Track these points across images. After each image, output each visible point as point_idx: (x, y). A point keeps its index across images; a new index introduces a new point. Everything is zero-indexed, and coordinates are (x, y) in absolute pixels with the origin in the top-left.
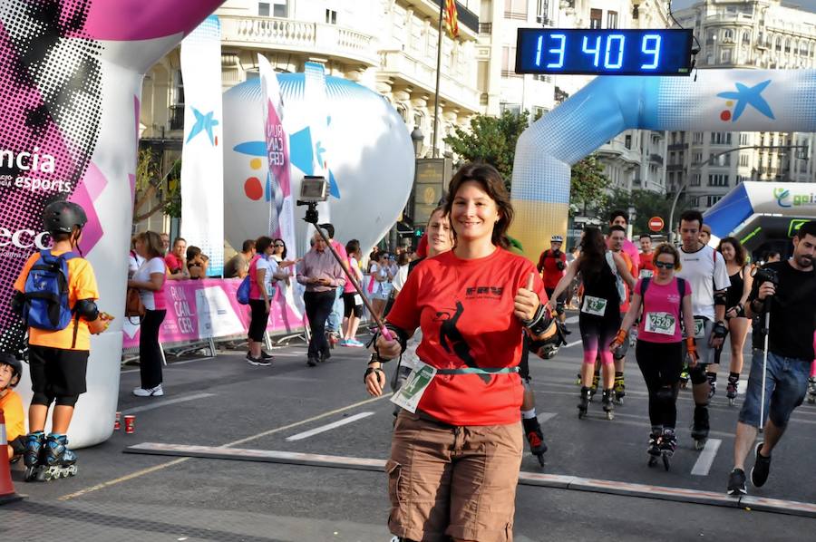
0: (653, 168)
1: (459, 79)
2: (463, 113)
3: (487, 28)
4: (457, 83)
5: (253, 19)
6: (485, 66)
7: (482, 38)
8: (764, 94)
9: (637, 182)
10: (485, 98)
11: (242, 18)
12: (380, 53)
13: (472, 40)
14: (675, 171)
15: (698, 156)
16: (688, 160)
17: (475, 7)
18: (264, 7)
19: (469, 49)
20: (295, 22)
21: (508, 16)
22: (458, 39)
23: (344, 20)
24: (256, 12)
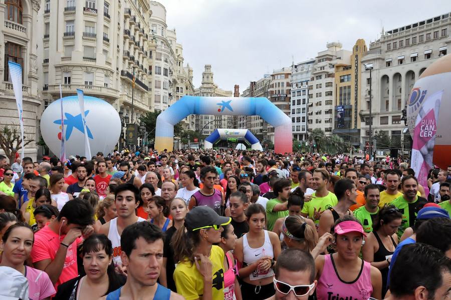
0: (192, 125)
2: (144, 111)
3: (150, 90)
4: (142, 104)
5: (83, 86)
6: (150, 99)
7: (149, 93)
8: (230, 104)
9: (189, 128)
10: (150, 108)
11: (80, 85)
12: (120, 95)
13: (147, 93)
14: (197, 125)
15: (202, 122)
16: (200, 123)
17: (147, 84)
18: (86, 83)
19: (146, 95)
20: (95, 87)
21: (156, 87)
22: (143, 92)
23: (110, 86)
24: (84, 84)
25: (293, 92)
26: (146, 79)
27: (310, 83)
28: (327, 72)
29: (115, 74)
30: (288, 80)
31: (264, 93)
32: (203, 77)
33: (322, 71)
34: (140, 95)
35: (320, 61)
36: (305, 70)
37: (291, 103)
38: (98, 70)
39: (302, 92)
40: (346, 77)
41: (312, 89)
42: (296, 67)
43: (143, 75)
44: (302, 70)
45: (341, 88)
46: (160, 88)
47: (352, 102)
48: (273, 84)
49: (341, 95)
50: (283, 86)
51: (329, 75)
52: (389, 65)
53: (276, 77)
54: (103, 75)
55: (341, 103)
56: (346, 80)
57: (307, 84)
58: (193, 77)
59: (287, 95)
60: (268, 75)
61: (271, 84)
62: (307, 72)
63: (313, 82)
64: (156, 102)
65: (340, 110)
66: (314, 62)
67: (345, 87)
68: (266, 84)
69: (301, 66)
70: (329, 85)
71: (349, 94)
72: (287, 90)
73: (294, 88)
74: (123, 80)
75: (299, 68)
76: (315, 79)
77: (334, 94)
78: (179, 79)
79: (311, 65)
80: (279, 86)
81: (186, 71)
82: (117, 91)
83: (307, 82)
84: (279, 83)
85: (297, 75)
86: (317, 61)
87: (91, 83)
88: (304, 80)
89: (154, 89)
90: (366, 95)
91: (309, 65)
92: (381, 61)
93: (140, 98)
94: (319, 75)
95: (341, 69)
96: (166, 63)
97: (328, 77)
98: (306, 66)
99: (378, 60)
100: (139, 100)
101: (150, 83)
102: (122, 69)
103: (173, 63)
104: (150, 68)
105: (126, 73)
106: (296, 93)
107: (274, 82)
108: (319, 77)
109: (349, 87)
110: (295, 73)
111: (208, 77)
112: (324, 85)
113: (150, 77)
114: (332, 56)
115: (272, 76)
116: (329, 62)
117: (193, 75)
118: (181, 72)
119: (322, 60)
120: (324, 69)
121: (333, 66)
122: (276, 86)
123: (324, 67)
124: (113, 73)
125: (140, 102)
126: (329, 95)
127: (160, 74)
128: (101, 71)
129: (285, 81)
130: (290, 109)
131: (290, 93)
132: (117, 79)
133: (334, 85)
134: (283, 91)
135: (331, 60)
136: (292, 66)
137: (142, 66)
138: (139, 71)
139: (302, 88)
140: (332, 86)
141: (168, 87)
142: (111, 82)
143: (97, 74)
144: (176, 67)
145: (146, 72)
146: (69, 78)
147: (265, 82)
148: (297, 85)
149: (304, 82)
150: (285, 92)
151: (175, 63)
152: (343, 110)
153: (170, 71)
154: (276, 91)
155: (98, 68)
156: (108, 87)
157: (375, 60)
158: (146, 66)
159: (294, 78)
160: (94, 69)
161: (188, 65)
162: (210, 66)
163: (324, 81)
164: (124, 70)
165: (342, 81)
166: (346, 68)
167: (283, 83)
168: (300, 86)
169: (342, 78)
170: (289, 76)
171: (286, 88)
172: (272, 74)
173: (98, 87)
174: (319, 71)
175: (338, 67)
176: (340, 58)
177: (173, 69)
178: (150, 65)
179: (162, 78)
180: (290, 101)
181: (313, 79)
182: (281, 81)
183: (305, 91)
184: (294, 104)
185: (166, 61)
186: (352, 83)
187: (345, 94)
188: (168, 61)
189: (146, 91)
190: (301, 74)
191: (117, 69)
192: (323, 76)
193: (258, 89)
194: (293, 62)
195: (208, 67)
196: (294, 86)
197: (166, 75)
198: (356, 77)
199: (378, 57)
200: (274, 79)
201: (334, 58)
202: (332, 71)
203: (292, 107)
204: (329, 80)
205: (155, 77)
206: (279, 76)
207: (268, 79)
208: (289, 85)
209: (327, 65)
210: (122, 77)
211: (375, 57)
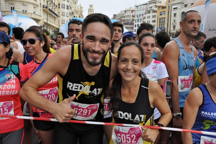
1: (55, 23)
2: (56, 28)
3: (59, 16)
4: (55, 24)
5: (21, 12)
6: (59, 22)
7: (59, 18)
10: (59, 26)
12: (43, 19)
13: (57, 18)
17: (57, 13)
18: (23, 11)
19: (57, 19)
20: (28, 13)
21: (62, 15)
22: (55, 18)
23: (36, 13)
24: (22, 11)
25: (135, 20)
26: (57, 11)
27: (144, 16)
28: (153, 10)
29: (39, 6)
30: (133, 14)
31: (120, 21)
32: (89, 11)
33: (151, 9)
34: (54, 19)
35: (150, 4)
36: (142, 9)
37: (134, 26)
38: (30, 4)
39: (140, 20)
40: (163, 13)
41: (145, 19)
42: (137, 6)
43: (55, 8)
44: (140, 8)
45: (160, 19)
46: (65, 16)
47: (166, 26)
48: (125, 16)
49: (160, 22)
50: (130, 17)
51: (154, 11)
52: (186, 6)
53: (127, 12)
54: (33, 7)
55: (160, 27)
56: (163, 14)
57: (143, 16)
58: (83, 11)
59: (132, 22)
60: (122, 11)
61: (124, 15)
62: (143, 10)
63: (146, 15)
64: (62, 23)
65: (159, 30)
66: (147, 4)
67: (162, 18)
68: (121, 16)
69: (140, 6)
70: (154, 16)
71: (164, 22)
72: (132, 19)
73: (136, 18)
74: (44, 10)
75: (139, 7)
76: (147, 13)
77: (156, 21)
78: (75, 12)
79: (145, 6)
80: (128, 17)
81: (79, 7)
82: (40, 16)
83: (143, 15)
84: (128, 15)
85: (137, 11)
86: (148, 4)
87: (26, 11)
88: (141, 14)
89: (61, 17)
90: (173, 23)
91: (144, 6)
92: (182, 4)
93: (53, 21)
94: (149, 11)
95: (161, 8)
96: (68, 3)
97: (154, 12)
98: (142, 6)
99: (180, 3)
100: (53, 22)
101: (59, 13)
102: (43, 4)
103: (72, 3)
104: (59, 4)
105: (45, 6)
106: (137, 21)
107: (125, 15)
108: (149, 12)
109: (164, 18)
110: (136, 10)
111: (91, 11)
112: (151, 17)
113: (59, 9)
114: (156, 1)
115: (125, 11)
116: (154, 4)
117: (83, 10)
118: (76, 8)
119: (151, 3)
120: (152, 8)
121: (157, 7)
122: (126, 17)
123: (152, 7)
124: (38, 6)
125: (53, 23)
126: (153, 22)
127: (65, 8)
128: (31, 5)
129: (131, 14)
130: (133, 29)
131: (134, 21)
132: (40, 10)
133: (156, 17)
134: (130, 19)
135: (155, 3)
136: (135, 6)
137: (54, 4)
138: (53, 6)
139: (140, 18)
140: (155, 17)
141: (69, 15)
142: (37, 11)
143: (29, 6)
144: (73, 5)
145: (57, 7)
146: (13, 8)
147: (121, 15)
148: (137, 17)
149: (141, 15)
150: (131, 20)
151: (73, 3)
152: (160, 30)
153: (70, 7)
154: (126, 19)
155: (29, 3)
156: (36, 14)
157: (179, 4)
158: (56, 4)
159: (136, 12)
160: (27, 4)
161: (80, 4)
162: (92, 6)
163: (151, 14)
164: (44, 5)
165: (161, 15)
166: (164, 8)
167: (130, 15)
168: (139, 17)
169: (161, 13)
170: (134, 12)
171: (132, 18)
172: (125, 10)
173: (30, 13)
174: (149, 9)
175: (159, 7)
176: (160, 2)
177: (72, 6)
178: (59, 3)
179: (66, 10)
180: (133, 25)
181: (146, 13)
182: (129, 14)
183: (141, 19)
184: (135, 27)
185: (68, 2)
186: (166, 16)
187: (162, 22)
188: (69, 1)
189: (57, 17)
190: (140, 10)
191: (40, 4)
192: (151, 12)
193: (117, 18)
194: (136, 4)
195: (91, 6)
196: (136, 17)
197: (68, 9)
198: (168, 12)
199: (180, 2)
200: (126, 13)
201: (157, 2)
202: (156, 9)
203: (134, 28)
204: (154, 14)
205: (61, 10)
206: (128, 12)
207: (123, 13)
208: (133, 16)
209: (153, 6)
210: (43, 8)
211: (179, 2)
